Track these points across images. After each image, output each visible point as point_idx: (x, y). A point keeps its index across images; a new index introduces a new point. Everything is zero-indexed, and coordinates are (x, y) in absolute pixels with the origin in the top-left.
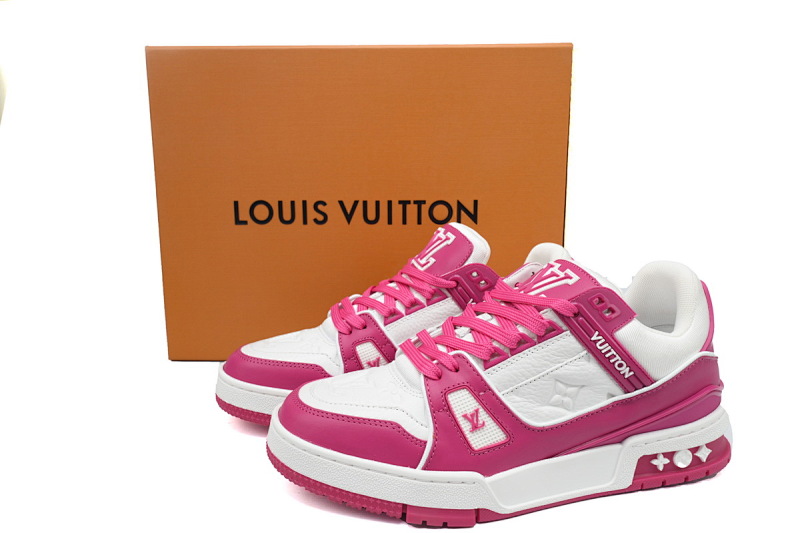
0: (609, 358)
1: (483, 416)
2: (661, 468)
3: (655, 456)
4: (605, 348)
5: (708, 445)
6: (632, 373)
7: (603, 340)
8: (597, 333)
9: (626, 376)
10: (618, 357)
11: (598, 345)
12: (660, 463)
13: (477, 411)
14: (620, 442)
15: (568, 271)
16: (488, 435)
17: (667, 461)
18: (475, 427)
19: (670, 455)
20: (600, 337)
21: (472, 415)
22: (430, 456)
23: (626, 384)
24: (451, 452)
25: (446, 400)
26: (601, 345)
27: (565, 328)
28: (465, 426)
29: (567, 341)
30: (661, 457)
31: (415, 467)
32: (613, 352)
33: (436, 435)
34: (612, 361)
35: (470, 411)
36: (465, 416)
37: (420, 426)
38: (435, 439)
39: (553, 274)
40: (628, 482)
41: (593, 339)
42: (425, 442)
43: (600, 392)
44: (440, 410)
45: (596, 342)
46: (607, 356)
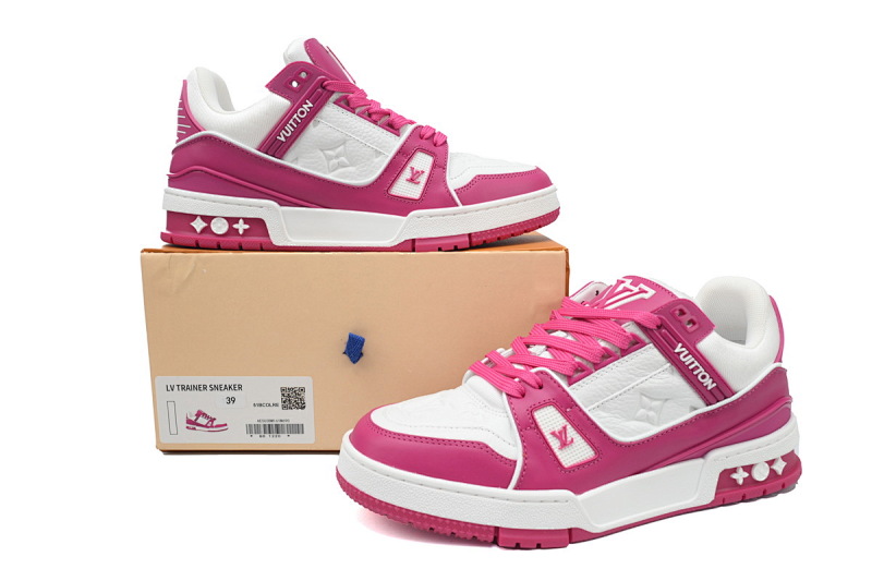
0: (693, 370)
1: (572, 433)
2: (741, 482)
3: (734, 470)
4: (689, 359)
5: (784, 458)
6: (715, 385)
7: (687, 352)
8: (680, 345)
9: (709, 388)
10: (701, 369)
11: (681, 356)
12: (740, 477)
13: (565, 428)
14: (703, 455)
15: (642, 286)
16: (577, 452)
17: (746, 475)
18: (564, 444)
19: (748, 468)
20: (684, 349)
21: (560, 432)
22: (522, 475)
23: (708, 397)
24: (542, 471)
25: (533, 417)
26: (685, 357)
27: (647, 340)
28: (554, 443)
29: (650, 353)
30: (741, 470)
31: (506, 487)
32: (696, 364)
33: (525, 453)
34: (695, 373)
35: (558, 428)
36: (553, 434)
37: (509, 446)
38: (525, 458)
39: (626, 290)
40: (710, 497)
41: (677, 350)
42: (515, 462)
43: (684, 406)
44: (528, 428)
45: (679, 354)
46: (691, 367)
